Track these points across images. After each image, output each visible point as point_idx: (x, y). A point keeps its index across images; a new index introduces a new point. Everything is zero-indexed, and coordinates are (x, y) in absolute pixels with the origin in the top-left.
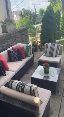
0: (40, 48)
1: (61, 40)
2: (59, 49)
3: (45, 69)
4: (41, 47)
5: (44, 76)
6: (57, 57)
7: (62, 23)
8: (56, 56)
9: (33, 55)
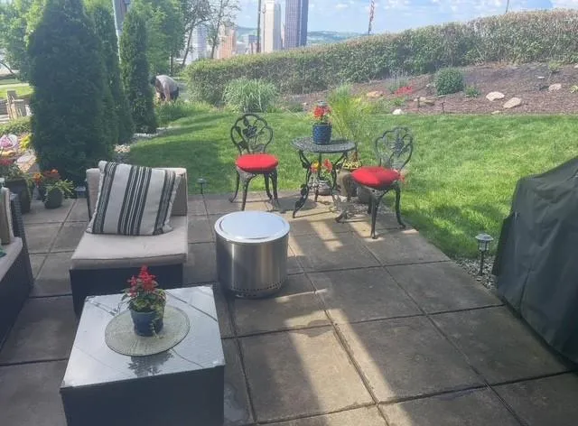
0: (42, 192)
1: (135, 145)
2: (173, 197)
3: (143, 310)
4: (50, 188)
5: (134, 357)
6: (162, 233)
7: (128, 65)
8: (158, 231)
9: (19, 240)
